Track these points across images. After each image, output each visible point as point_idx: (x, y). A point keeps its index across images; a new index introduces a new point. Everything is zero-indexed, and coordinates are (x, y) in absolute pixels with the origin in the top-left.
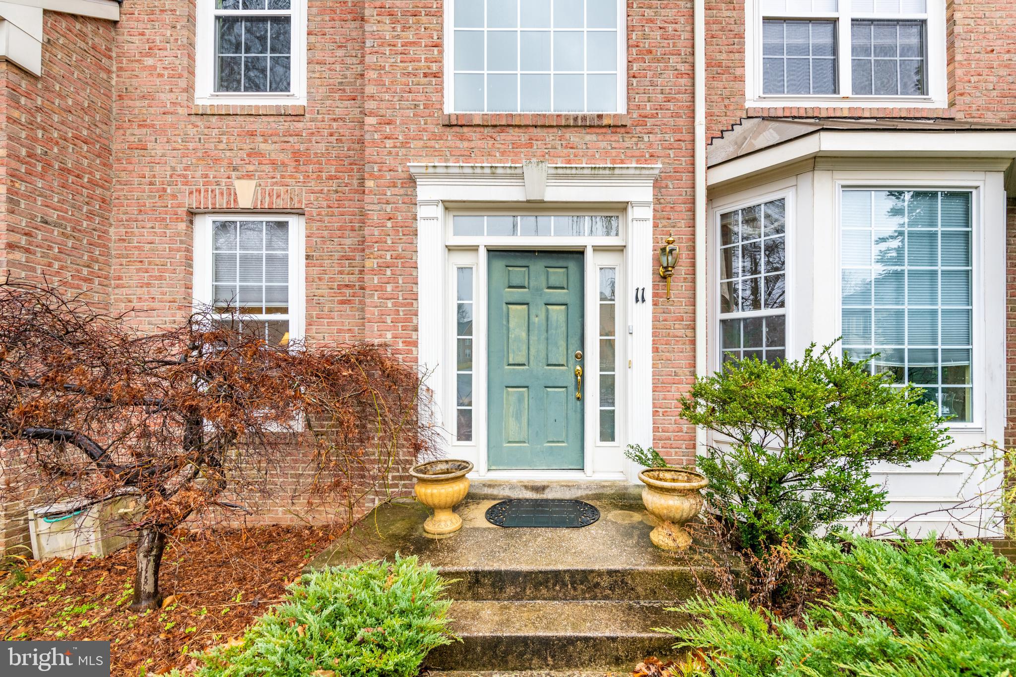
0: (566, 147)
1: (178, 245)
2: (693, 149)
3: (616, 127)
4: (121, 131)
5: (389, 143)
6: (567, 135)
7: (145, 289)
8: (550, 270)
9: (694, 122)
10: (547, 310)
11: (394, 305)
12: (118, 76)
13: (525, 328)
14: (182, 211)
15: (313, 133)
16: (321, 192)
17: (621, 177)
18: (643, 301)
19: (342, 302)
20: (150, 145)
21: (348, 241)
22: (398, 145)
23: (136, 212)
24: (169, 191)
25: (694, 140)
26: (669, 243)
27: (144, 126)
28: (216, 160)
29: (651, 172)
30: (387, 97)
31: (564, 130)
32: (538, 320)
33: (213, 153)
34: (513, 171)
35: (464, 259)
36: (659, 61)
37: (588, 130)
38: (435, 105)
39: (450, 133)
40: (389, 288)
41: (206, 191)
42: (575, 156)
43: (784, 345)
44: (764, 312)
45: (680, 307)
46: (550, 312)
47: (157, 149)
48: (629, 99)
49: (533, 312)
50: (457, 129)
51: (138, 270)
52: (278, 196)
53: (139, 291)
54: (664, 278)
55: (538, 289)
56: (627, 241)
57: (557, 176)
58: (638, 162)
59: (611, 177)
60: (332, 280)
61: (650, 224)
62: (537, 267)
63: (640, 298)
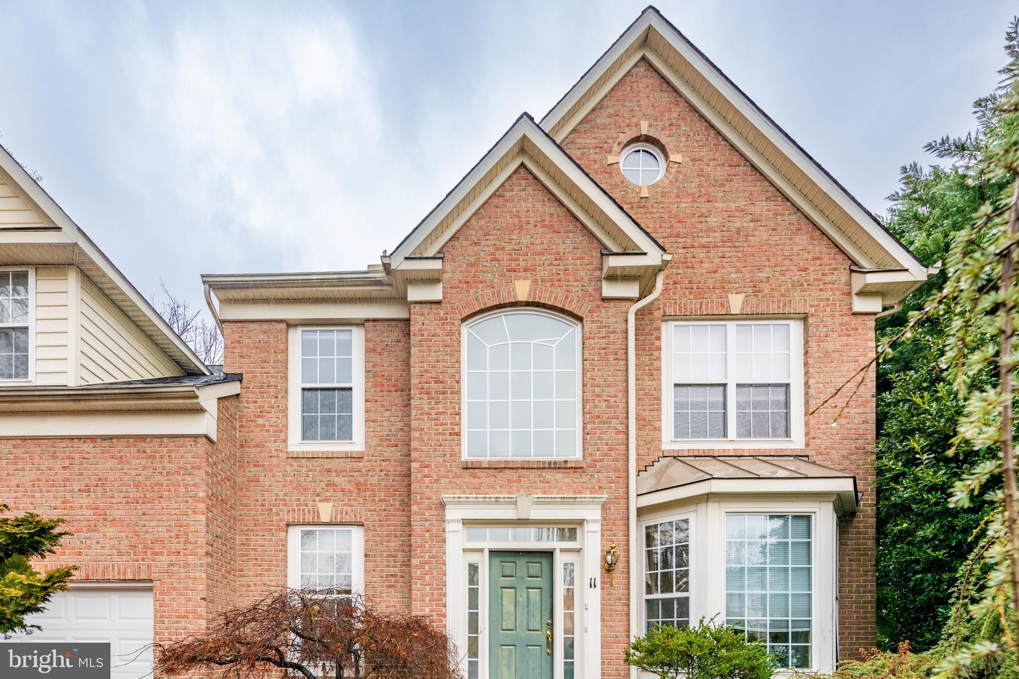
0: (543, 482)
1: (281, 547)
2: (628, 483)
3: (577, 469)
4: (242, 469)
5: (427, 480)
6: (544, 474)
7: (259, 578)
8: (530, 564)
9: (628, 465)
10: (528, 592)
11: (431, 589)
12: (240, 431)
13: (513, 605)
14: (283, 524)
15: (369, 470)
16: (375, 510)
17: (580, 503)
18: (595, 586)
19: (389, 587)
20: (261, 479)
21: (393, 544)
22: (433, 481)
23: (252, 525)
24: (274, 510)
25: (628, 477)
26: (612, 548)
27: (258, 466)
28: (305, 490)
29: (600, 500)
30: (425, 449)
31: (541, 470)
32: (522, 599)
33: (303, 484)
34: (510, 500)
35: (474, 558)
36: (604, 423)
37: (558, 470)
38: (455, 455)
39: (466, 472)
40: (427, 577)
41: (299, 510)
42: (549, 488)
43: (688, 617)
44: (675, 594)
45: (620, 591)
46: (530, 594)
47: (266, 482)
48: (584, 449)
49: (519, 593)
50: (471, 470)
51: (254, 565)
52: (347, 513)
53: (255, 579)
54: (608, 571)
55: (522, 578)
56: (583, 544)
57: (538, 503)
58: (591, 492)
59: (572, 503)
60: (382, 571)
61: (599, 534)
62: (522, 562)
63: (592, 585)
